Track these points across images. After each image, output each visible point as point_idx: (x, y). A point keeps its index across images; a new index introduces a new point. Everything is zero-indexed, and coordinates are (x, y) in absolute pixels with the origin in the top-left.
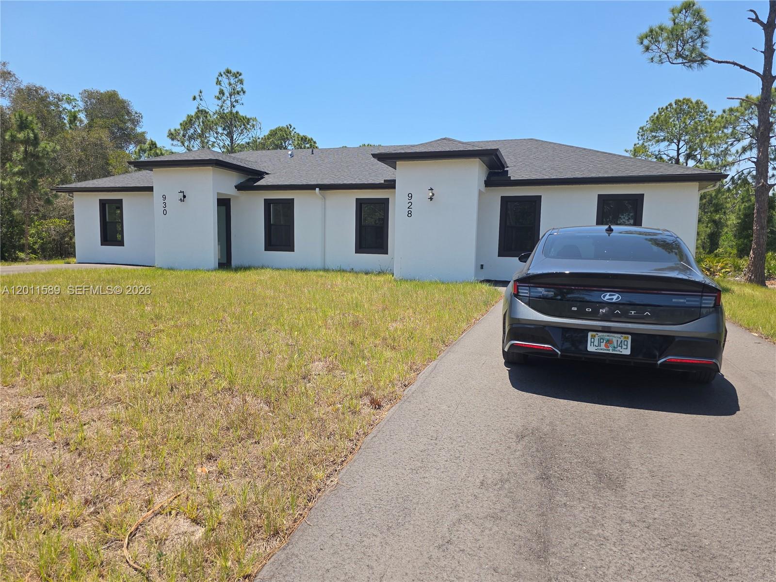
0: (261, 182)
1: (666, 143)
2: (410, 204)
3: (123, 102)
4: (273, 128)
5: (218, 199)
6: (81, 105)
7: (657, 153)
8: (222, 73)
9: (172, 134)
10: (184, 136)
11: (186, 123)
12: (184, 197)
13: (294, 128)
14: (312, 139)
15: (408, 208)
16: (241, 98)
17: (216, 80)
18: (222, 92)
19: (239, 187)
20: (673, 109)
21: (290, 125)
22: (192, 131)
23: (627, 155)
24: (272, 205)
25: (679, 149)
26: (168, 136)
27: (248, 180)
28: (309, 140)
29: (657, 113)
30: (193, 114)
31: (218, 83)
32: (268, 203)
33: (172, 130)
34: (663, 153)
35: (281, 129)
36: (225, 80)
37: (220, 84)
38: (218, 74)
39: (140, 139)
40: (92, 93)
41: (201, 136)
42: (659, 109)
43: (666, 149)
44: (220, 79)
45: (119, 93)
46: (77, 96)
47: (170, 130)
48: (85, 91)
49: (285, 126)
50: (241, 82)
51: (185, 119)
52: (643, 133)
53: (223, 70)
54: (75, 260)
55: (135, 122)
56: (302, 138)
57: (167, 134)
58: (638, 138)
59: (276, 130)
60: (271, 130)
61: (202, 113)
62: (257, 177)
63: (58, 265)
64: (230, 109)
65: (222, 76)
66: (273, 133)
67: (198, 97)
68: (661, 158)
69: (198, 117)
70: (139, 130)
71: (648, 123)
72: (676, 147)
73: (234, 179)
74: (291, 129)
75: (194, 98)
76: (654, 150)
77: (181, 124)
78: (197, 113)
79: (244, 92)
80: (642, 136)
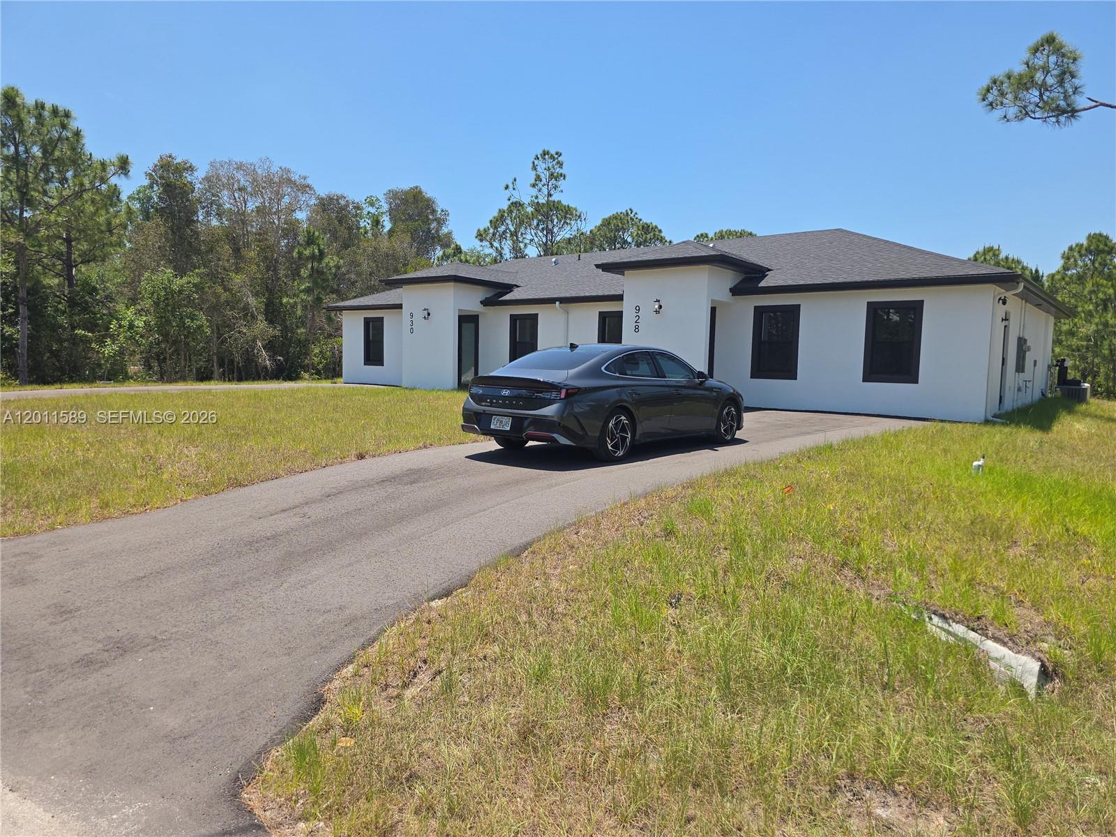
0: (507, 297)
2: (638, 317)
3: (429, 200)
4: (607, 216)
5: (459, 316)
6: (385, 207)
8: (539, 156)
9: (481, 235)
10: (494, 234)
11: (497, 220)
12: (429, 314)
13: (636, 214)
14: (656, 227)
15: (636, 322)
16: (561, 183)
17: (532, 165)
18: (538, 178)
19: (485, 303)
21: (631, 210)
22: (503, 228)
24: (518, 321)
26: (476, 237)
27: (495, 295)
28: (652, 228)
30: (505, 207)
31: (534, 168)
32: (514, 319)
33: (482, 229)
35: (615, 217)
36: (541, 166)
37: (535, 169)
38: (534, 157)
39: (446, 241)
40: (397, 193)
41: (514, 234)
44: (536, 162)
45: (423, 189)
46: (381, 197)
47: (479, 230)
48: (389, 191)
49: (624, 211)
50: (561, 164)
51: (496, 214)
53: (539, 152)
54: (342, 380)
55: (440, 222)
56: (643, 227)
57: (475, 234)
59: (610, 218)
60: (604, 219)
61: (517, 205)
62: (505, 291)
63: (326, 384)
64: (546, 198)
65: (538, 159)
66: (606, 223)
67: (511, 186)
69: (510, 212)
70: (445, 230)
73: (481, 293)
74: (632, 215)
75: (507, 187)
77: (491, 222)
78: (510, 207)
79: (564, 179)
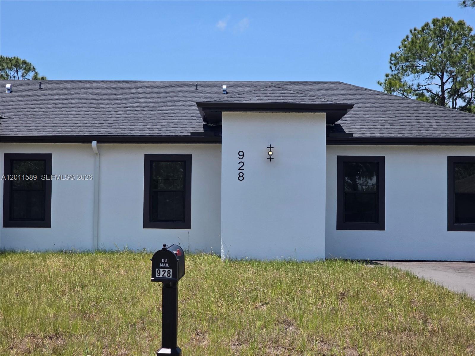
1: (427, 75)
2: (242, 164)
7: (416, 88)
15: (239, 169)
20: (431, 30)
23: (381, 89)
25: (443, 85)
29: (411, 36)
34: (423, 88)
42: (411, 31)
43: (427, 84)
52: (397, 61)
58: (391, 68)
68: (422, 95)
71: (401, 49)
72: (440, 80)
76: (411, 84)
80: (395, 65)
